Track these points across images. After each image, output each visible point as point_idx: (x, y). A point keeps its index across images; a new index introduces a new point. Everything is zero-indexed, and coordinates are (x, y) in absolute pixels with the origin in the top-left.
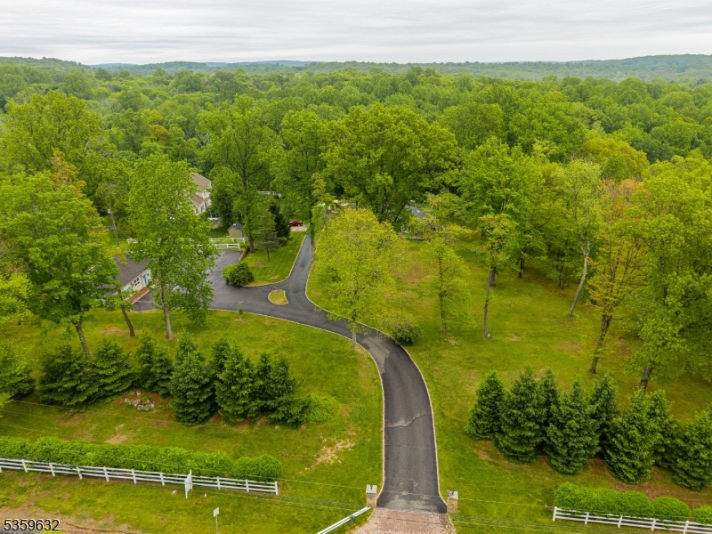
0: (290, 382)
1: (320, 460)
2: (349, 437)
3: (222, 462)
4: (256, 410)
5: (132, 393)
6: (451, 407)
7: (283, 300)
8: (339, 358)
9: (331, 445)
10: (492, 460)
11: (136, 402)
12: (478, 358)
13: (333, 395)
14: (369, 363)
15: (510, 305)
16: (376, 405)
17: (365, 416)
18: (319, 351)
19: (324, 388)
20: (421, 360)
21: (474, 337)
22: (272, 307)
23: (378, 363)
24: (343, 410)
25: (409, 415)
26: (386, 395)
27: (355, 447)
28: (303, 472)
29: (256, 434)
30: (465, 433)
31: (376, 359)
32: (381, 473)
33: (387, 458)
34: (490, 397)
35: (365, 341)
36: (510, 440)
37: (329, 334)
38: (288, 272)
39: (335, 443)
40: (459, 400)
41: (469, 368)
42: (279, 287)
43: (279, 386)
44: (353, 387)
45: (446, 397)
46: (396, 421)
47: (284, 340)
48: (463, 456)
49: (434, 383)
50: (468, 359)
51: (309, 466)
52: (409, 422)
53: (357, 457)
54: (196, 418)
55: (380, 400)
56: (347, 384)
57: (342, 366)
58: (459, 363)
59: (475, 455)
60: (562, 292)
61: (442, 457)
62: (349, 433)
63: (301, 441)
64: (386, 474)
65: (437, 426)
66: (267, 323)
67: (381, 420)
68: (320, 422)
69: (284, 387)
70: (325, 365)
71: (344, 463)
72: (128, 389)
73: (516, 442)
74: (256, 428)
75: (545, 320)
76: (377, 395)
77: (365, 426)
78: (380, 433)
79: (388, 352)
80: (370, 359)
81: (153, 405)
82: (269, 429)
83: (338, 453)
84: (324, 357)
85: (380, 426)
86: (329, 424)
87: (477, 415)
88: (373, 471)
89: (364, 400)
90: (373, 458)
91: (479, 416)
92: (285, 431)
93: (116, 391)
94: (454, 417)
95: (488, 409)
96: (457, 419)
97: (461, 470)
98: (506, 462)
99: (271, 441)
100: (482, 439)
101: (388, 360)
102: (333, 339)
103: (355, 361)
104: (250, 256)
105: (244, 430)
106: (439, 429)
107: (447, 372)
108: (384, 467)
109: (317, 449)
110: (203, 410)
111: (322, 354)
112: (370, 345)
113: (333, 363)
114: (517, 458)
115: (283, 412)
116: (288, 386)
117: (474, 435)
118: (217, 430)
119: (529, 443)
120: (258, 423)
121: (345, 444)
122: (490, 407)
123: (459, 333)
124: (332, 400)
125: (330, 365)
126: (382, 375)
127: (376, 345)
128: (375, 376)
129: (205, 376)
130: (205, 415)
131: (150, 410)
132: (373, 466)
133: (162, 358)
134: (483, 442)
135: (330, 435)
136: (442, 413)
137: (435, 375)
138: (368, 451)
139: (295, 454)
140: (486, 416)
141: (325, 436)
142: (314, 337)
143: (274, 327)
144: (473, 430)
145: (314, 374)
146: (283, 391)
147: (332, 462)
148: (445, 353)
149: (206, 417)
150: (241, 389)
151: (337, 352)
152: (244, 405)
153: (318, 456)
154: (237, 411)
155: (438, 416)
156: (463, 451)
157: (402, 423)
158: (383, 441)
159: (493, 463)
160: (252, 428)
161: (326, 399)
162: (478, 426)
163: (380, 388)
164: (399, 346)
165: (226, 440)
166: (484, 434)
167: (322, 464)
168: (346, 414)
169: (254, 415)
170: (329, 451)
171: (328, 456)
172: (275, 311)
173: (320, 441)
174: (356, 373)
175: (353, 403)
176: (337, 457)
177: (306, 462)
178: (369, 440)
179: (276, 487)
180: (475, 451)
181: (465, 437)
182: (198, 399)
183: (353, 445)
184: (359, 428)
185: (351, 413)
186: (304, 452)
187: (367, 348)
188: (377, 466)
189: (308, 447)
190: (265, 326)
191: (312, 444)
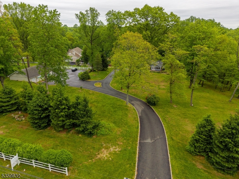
0: (88, 111)
1: (99, 156)
2: (118, 145)
3: (36, 151)
4: (69, 125)
5: (17, 112)
6: (177, 135)
7: (100, 85)
8: (120, 108)
9: (107, 148)
10: (206, 169)
11: (16, 116)
12: (188, 114)
13: (114, 123)
14: (134, 111)
15: (200, 95)
16: (135, 130)
17: (129, 135)
18: (111, 104)
19: (110, 120)
20: (160, 112)
21: (185, 105)
22: (95, 87)
23: (138, 111)
24: (117, 131)
25: (153, 137)
26: (141, 126)
27: (121, 151)
28: (87, 163)
29: (68, 138)
30: (187, 151)
31: (137, 110)
32: (135, 169)
33: (139, 160)
34: (206, 129)
35: (133, 102)
36: (221, 158)
37: (117, 98)
38: (105, 78)
39: (110, 147)
40: (181, 132)
41: (184, 118)
42: (100, 82)
43: (82, 112)
44: (124, 121)
45: (173, 130)
46: (146, 139)
47: (96, 99)
48: (187, 164)
49: (166, 123)
50: (183, 114)
51: (91, 159)
52: (153, 141)
53: (121, 157)
54: (40, 126)
55: (138, 128)
56: (121, 119)
57: (120, 111)
58: (179, 115)
59: (194, 165)
60: (223, 93)
61: (174, 164)
62: (119, 143)
63: (91, 144)
64: (138, 171)
65: (169, 144)
66: (91, 92)
67: (137, 138)
68: (103, 135)
69: (85, 113)
70: (112, 110)
71: (112, 160)
72: (15, 110)
73: (225, 160)
74: (69, 135)
75: (218, 102)
76: (136, 125)
77: (128, 140)
78: (136, 145)
79: (143, 107)
80: (134, 109)
81: (24, 119)
82: (76, 136)
83: (110, 154)
84: (112, 107)
85: (137, 141)
86: (108, 136)
87: (196, 140)
88: (130, 167)
89: (129, 127)
90: (131, 159)
91: (197, 141)
92: (84, 138)
93: (8, 110)
94: (178, 141)
95: (204, 137)
96: (181, 142)
97: (186, 174)
98: (216, 172)
99: (75, 142)
100: (198, 155)
101: (143, 111)
102: (118, 100)
103: (127, 110)
104: (92, 73)
105: (63, 135)
106: (170, 147)
107: (173, 118)
108: (136, 165)
109: (99, 149)
110: (44, 122)
111: (111, 105)
112: (134, 104)
113: (116, 109)
114: (224, 170)
115: (83, 127)
116: (87, 113)
117: (193, 152)
118: (49, 133)
119: (234, 162)
120: (71, 132)
121: (115, 149)
122: (206, 136)
123: (178, 103)
124: (112, 125)
125: (115, 110)
126: (140, 117)
127: (138, 104)
128: (136, 117)
129: (46, 104)
130: (44, 125)
131: (21, 121)
132: (130, 164)
133: (30, 95)
134: (198, 157)
135: (108, 143)
136: (172, 138)
137: (167, 119)
138: (128, 154)
139: (86, 151)
140: (202, 141)
141: (105, 143)
142: (109, 99)
143: (93, 94)
144: (192, 149)
145: (106, 113)
146: (84, 116)
147: (106, 158)
148: (171, 110)
149: (45, 126)
150: (62, 112)
151: (119, 105)
152: (63, 121)
153: (99, 154)
154: (59, 124)
155: (169, 139)
156: (186, 161)
157: (149, 141)
158: (138, 149)
159: (207, 172)
160: (67, 134)
161: (109, 124)
162: (195, 147)
163: (138, 122)
164: (149, 106)
165: (52, 139)
166: (199, 152)
167: (100, 159)
168: (119, 133)
169: (68, 127)
170: (105, 152)
171: (104, 155)
172: (96, 89)
173: (102, 145)
174: (127, 114)
175: (123, 128)
176: (109, 156)
177: (90, 157)
178: (129, 148)
179: (66, 171)
180: (194, 162)
181: (187, 152)
182: (41, 116)
183: (120, 150)
184: (125, 141)
185: (121, 133)
186: (91, 150)
187: (133, 105)
188: (132, 164)
189: (94, 148)
190: (90, 93)
191: (97, 146)
